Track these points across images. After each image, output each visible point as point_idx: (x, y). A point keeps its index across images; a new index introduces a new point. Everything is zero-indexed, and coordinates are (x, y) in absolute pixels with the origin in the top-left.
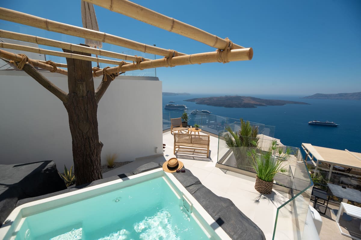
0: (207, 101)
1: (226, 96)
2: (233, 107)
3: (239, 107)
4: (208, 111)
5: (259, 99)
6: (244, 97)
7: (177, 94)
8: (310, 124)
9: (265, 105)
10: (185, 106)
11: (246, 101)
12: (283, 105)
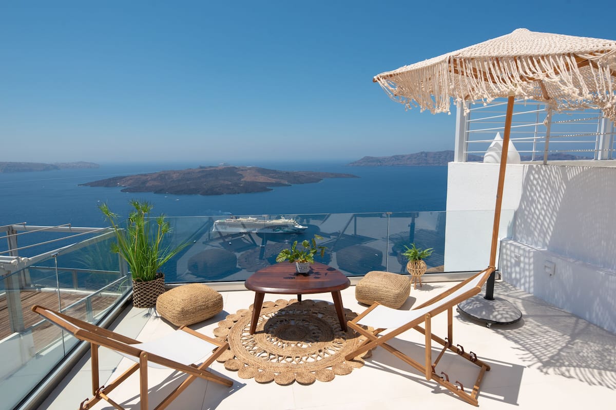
0: (156, 183)
1: (201, 167)
3: (235, 193)
5: (275, 172)
6: (243, 169)
7: (55, 167)
9: (287, 183)
11: (248, 178)
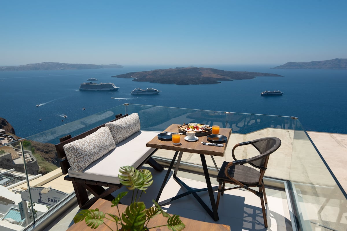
0: (150, 77)
1: (177, 68)
2: (188, 84)
3: (196, 84)
4: (156, 90)
6: (203, 69)
7: (101, 67)
8: (262, 95)
9: (230, 79)
10: (113, 84)
11: (205, 75)
12: (252, 78)
